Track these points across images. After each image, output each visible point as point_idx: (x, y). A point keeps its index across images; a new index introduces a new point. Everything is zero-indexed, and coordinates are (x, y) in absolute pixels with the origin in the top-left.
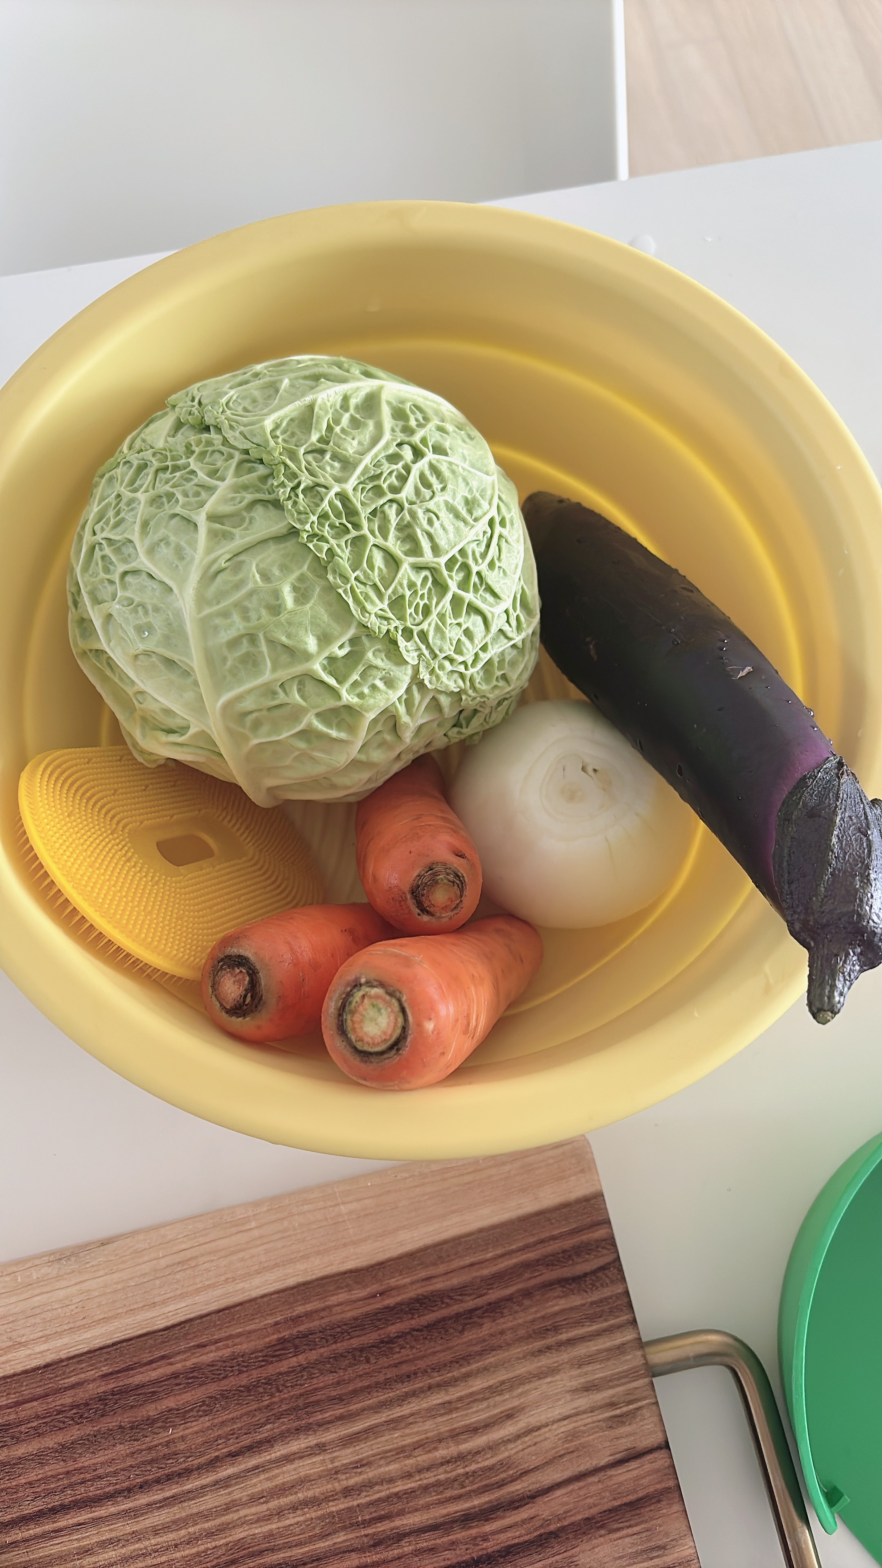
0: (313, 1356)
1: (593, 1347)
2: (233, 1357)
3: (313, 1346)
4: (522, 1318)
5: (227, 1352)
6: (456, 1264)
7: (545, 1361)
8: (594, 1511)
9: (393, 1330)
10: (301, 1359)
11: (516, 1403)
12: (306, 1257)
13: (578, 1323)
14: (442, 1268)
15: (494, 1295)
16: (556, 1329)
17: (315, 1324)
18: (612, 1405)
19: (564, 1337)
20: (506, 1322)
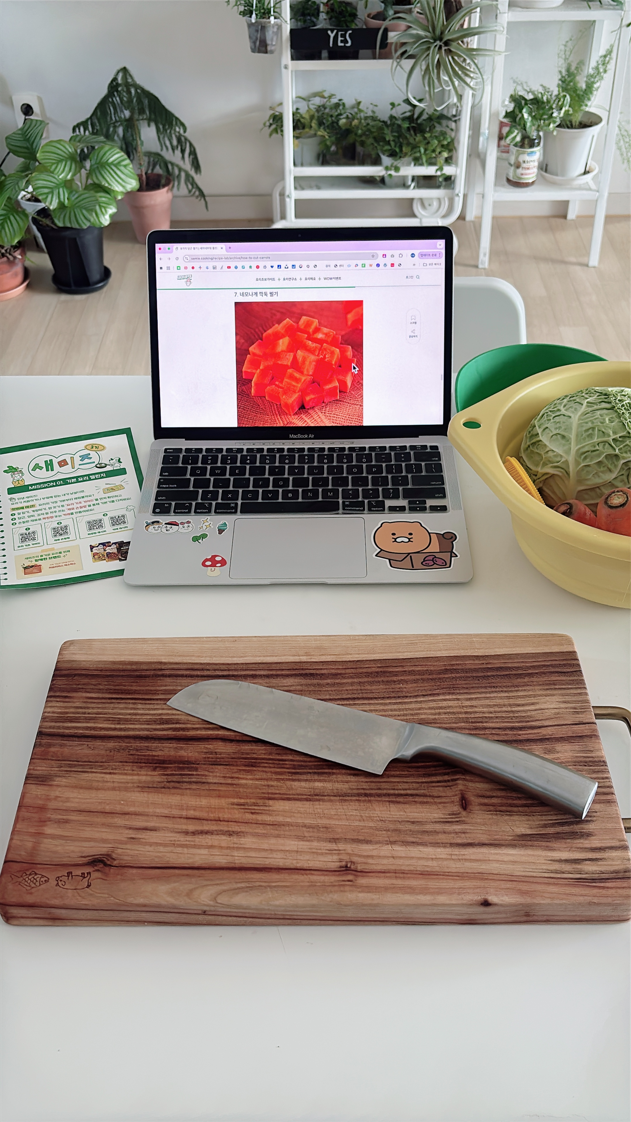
0: (458, 675)
1: (568, 691)
2: (427, 670)
3: (458, 673)
4: (542, 679)
5: (425, 669)
6: (516, 661)
7: (548, 692)
8: (564, 736)
9: (489, 674)
10: (453, 675)
11: (536, 701)
12: (458, 649)
13: (563, 684)
14: (510, 661)
15: (530, 671)
16: (554, 684)
17: (460, 667)
18: (575, 708)
19: (557, 687)
20: (534, 679)
